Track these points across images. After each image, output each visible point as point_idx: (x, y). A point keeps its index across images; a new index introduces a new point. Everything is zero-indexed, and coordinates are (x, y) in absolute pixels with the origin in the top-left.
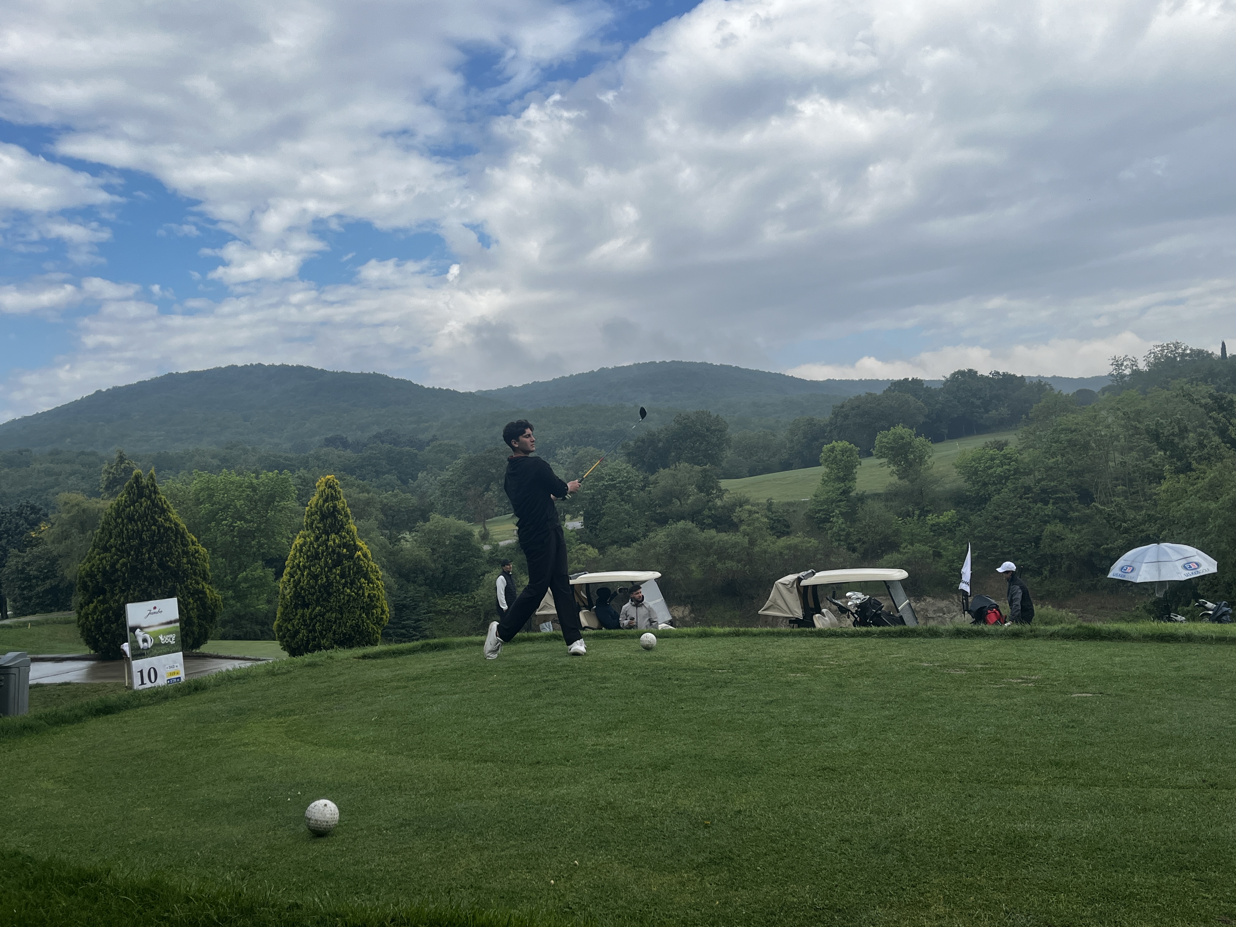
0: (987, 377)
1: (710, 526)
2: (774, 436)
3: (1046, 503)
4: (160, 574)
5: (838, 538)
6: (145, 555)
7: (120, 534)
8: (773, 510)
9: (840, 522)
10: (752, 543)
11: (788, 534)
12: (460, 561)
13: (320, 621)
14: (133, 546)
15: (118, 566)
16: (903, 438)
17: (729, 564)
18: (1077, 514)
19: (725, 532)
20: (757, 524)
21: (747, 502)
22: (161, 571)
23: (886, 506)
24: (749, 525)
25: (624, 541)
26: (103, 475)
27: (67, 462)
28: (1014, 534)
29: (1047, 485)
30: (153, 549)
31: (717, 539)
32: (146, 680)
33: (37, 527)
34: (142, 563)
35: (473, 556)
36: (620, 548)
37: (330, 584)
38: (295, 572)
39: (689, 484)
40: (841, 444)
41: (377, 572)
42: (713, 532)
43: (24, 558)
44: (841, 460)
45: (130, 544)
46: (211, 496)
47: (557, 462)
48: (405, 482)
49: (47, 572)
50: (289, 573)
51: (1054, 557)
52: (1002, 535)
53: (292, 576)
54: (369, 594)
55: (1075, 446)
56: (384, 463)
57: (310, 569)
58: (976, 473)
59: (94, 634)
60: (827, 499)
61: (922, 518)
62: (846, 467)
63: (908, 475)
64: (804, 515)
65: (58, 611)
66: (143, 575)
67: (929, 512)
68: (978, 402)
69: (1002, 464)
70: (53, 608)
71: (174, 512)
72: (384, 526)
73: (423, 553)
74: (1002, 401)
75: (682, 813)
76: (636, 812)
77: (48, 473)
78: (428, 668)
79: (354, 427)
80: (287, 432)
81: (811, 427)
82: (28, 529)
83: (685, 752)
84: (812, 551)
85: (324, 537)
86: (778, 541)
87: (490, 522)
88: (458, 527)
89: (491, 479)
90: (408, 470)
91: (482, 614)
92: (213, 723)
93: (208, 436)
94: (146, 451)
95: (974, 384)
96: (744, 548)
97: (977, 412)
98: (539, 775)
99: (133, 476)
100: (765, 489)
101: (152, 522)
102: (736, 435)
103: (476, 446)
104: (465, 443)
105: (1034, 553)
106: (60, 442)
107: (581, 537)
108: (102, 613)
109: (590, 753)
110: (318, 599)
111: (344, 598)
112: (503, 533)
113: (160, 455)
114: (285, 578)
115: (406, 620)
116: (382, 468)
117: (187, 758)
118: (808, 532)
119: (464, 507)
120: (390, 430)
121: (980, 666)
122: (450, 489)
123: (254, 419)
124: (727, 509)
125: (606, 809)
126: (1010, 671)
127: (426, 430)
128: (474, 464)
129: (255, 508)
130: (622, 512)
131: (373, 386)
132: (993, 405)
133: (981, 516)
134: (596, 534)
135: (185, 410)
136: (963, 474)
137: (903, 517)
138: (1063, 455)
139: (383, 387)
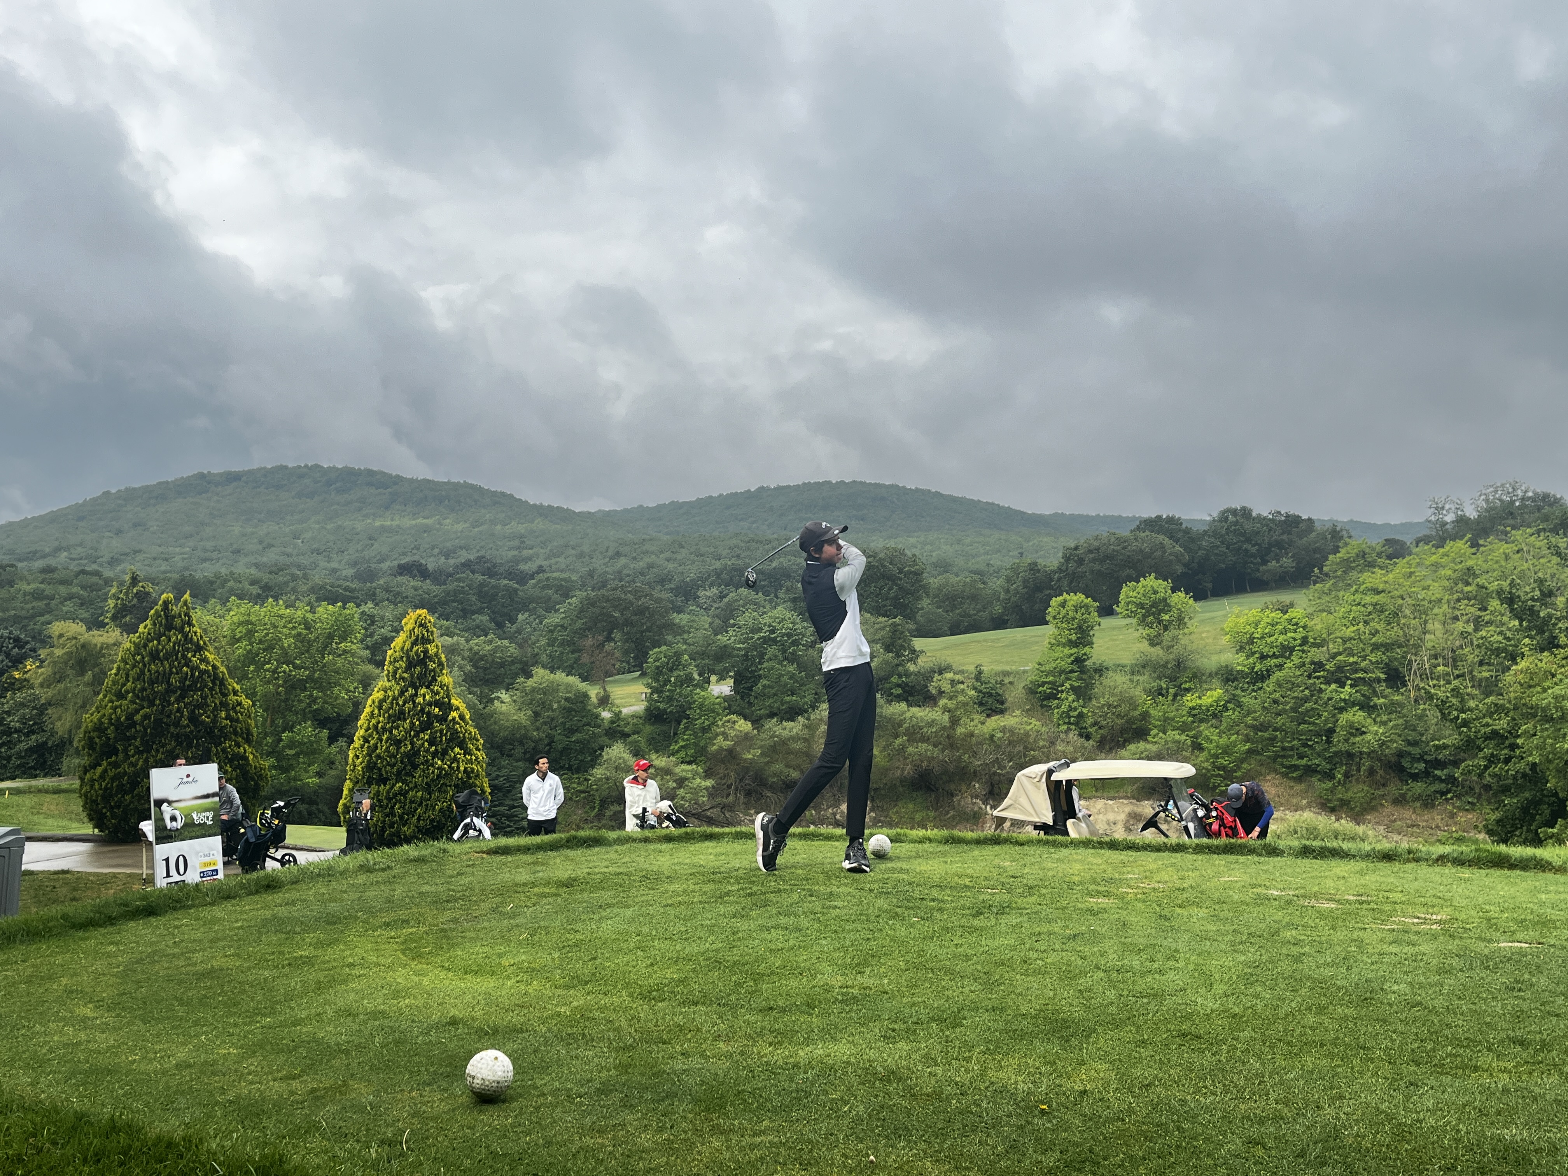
0: (1265, 518)
1: (899, 698)
2: (984, 583)
3: (1343, 685)
4: (191, 732)
5: (1067, 720)
6: (173, 704)
7: (139, 677)
8: (983, 679)
9: (1070, 699)
10: (955, 721)
11: (1002, 712)
12: (571, 732)
13: (400, 801)
14: (157, 692)
15: (138, 718)
16: (1155, 592)
17: (923, 748)
18: (1382, 701)
19: (919, 706)
20: (961, 698)
21: (949, 668)
22: (192, 728)
23: (1131, 681)
24: (951, 699)
25: (786, 713)
26: (110, 601)
27: (63, 582)
28: (1299, 724)
29: (1345, 662)
30: (184, 698)
31: (908, 715)
32: (173, 871)
33: (21, 666)
34: (169, 716)
35: (589, 724)
36: (781, 721)
37: (415, 753)
38: (371, 735)
40: (1075, 598)
41: (477, 740)
42: (903, 705)
43: (3, 704)
44: (1074, 619)
45: (153, 689)
46: (250, 633)
47: (698, 606)
48: (500, 625)
49: (33, 724)
50: (363, 737)
51: (1350, 755)
52: (1283, 724)
53: (366, 740)
54: (465, 769)
55: (1383, 611)
56: (474, 599)
57: (391, 733)
58: (1251, 641)
59: (100, 807)
60: (1055, 668)
61: (1179, 698)
62: (1081, 628)
63: (1162, 641)
64: (1024, 687)
65: (45, 776)
66: (169, 732)
67: (1188, 690)
68: (1254, 550)
69: (1284, 632)
70: (38, 772)
71: (212, 650)
72: (472, 681)
73: (523, 717)
74: (1286, 550)
75: (1002, 1091)
76: (934, 1087)
77: (37, 595)
78: (581, 872)
79: (436, 551)
80: (349, 554)
81: (1033, 574)
82: (9, 667)
83: (976, 1002)
84: (1033, 735)
85: (411, 691)
86: (988, 720)
87: (611, 682)
88: (568, 686)
89: (613, 625)
90: (505, 610)
91: (597, 802)
92: (299, 933)
93: (246, 555)
94: (165, 572)
95: (1248, 526)
96: (944, 728)
97: (1252, 562)
98: (777, 1027)
99: (160, 602)
100: (972, 653)
101: (183, 661)
102: (936, 581)
103: (595, 582)
104: (581, 577)
105: (1325, 749)
106: (54, 556)
107: (730, 705)
108: (113, 779)
109: (840, 998)
110: (399, 773)
111: (433, 772)
112: (629, 696)
113: (183, 579)
114: (357, 743)
115: (498, 806)
116: (471, 606)
117: (274, 981)
118: (1029, 710)
119: (577, 660)
120: (483, 557)
121: (1352, 898)
122: (560, 636)
123: (307, 535)
124: (923, 675)
125: (889, 1081)
126: (1397, 907)
127: (529, 559)
128: (593, 604)
129: (307, 651)
130: (784, 675)
131: (462, 499)
132: (1272, 555)
133: (1256, 698)
134: (749, 702)
135: (218, 521)
136: (1234, 642)
137: (1154, 695)
138: (1367, 623)
139: (475, 501)
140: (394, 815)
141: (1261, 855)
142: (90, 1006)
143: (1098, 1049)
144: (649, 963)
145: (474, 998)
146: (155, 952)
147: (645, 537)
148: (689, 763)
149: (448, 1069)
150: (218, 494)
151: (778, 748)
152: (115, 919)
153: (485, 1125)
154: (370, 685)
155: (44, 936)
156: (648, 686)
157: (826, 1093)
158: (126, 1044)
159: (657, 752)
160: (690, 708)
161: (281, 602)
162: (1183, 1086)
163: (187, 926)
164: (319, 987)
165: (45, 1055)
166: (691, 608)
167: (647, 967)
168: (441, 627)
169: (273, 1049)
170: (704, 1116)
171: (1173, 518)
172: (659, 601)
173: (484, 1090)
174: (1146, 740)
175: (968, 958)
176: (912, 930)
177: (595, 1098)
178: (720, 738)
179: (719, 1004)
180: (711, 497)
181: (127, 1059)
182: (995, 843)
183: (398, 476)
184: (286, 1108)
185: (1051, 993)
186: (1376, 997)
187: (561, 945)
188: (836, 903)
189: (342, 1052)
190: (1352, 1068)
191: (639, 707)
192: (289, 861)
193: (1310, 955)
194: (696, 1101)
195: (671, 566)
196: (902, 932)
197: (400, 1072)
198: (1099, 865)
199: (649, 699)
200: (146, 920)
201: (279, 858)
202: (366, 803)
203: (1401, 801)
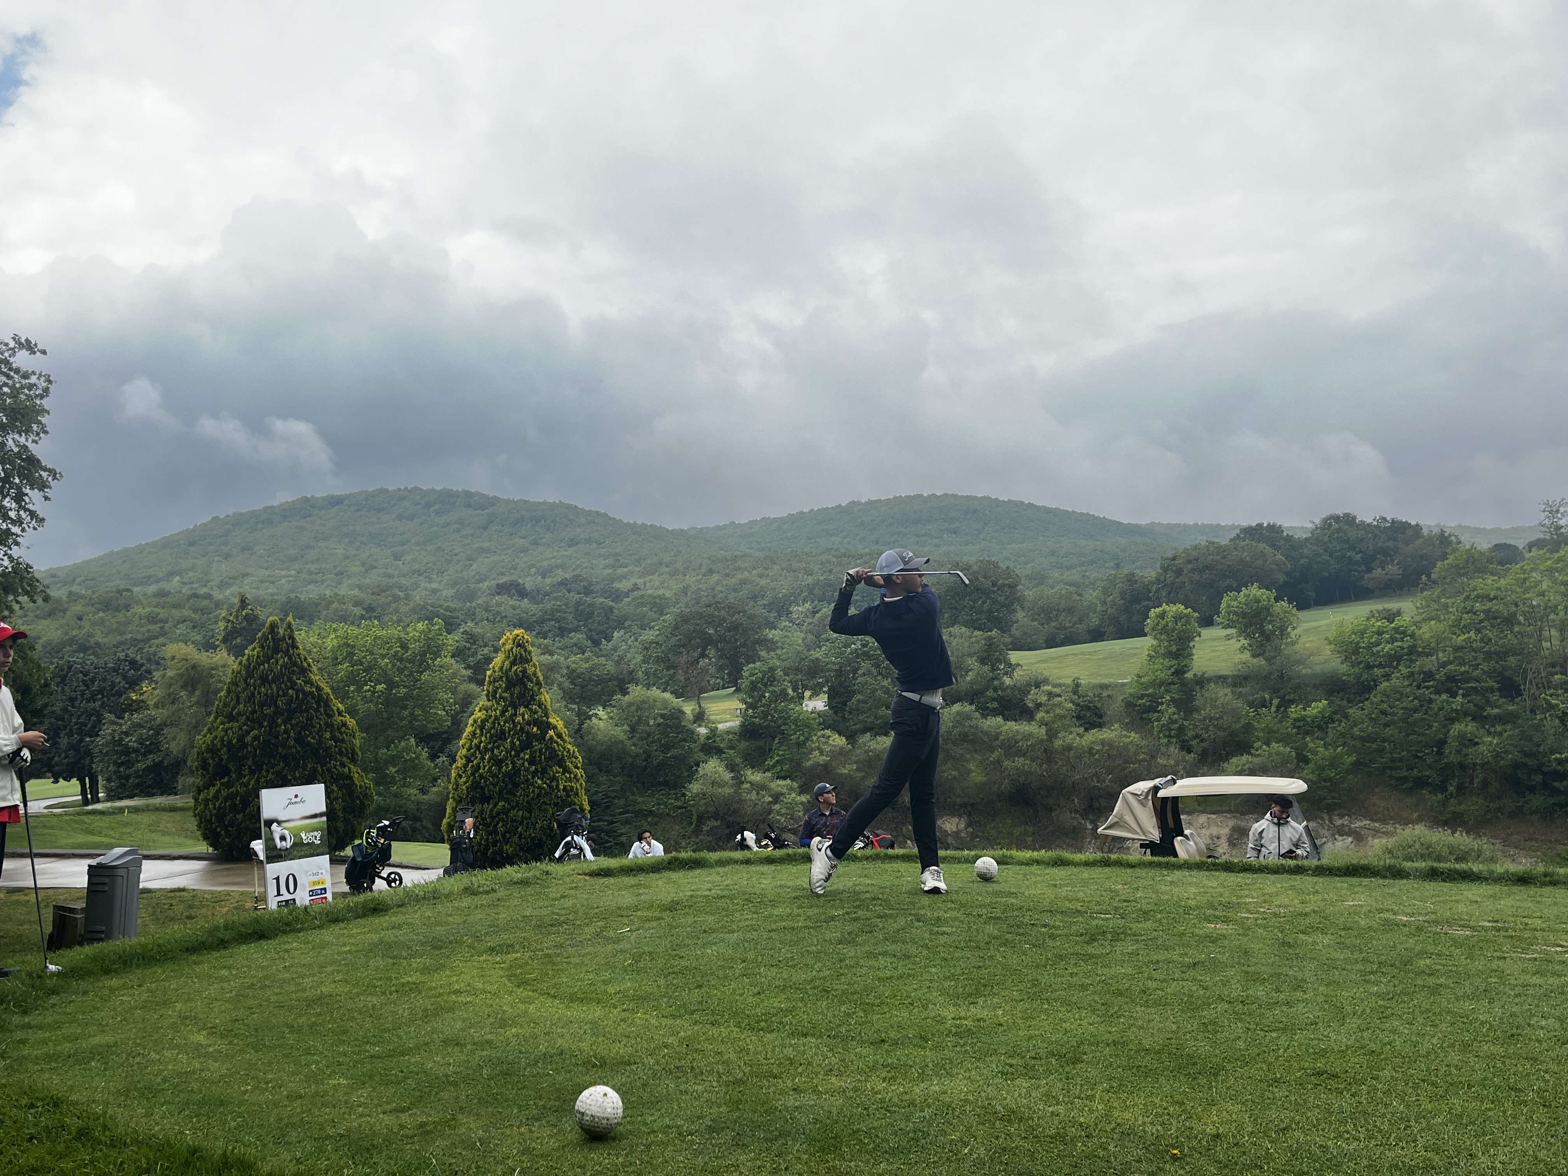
0: (1369, 525)
1: (995, 713)
2: (1080, 595)
3: (1454, 695)
4: (298, 752)
5: (1167, 733)
6: (280, 726)
7: (250, 699)
8: (1081, 692)
9: (1171, 711)
10: (1052, 734)
11: (1100, 726)
12: (667, 747)
13: (502, 820)
14: (267, 715)
15: (248, 739)
16: (1258, 601)
17: (1020, 761)
18: (1496, 711)
19: (1016, 720)
20: (1058, 711)
21: (1046, 681)
22: (299, 748)
23: (1233, 693)
24: (1047, 712)
25: (881, 728)
26: (220, 624)
27: (175, 606)
28: (1409, 735)
29: (1455, 671)
30: (290, 720)
31: (1004, 729)
32: (283, 890)
33: (137, 688)
34: (276, 737)
35: (685, 740)
36: (875, 736)
37: (516, 772)
38: (474, 754)
39: (968, 655)
40: (1174, 609)
41: (576, 758)
42: (999, 719)
43: (121, 725)
44: (1173, 630)
45: (262, 712)
46: (351, 654)
47: (790, 621)
48: (596, 643)
49: (150, 744)
50: (465, 756)
51: (1462, 767)
52: (1392, 735)
53: (468, 760)
54: (565, 787)
55: (1495, 618)
56: (570, 617)
57: (493, 752)
58: (1356, 651)
59: (214, 826)
60: (1154, 680)
61: (1283, 709)
62: (1180, 639)
63: (1265, 652)
64: (1123, 700)
65: (162, 794)
66: (277, 753)
67: (1292, 702)
68: (1358, 557)
69: (1393, 640)
70: (155, 791)
71: (316, 671)
72: (570, 698)
73: (620, 733)
74: (1391, 556)
75: (1127, 1134)
76: (1058, 1128)
77: (152, 619)
78: (684, 894)
79: (533, 570)
80: (449, 575)
81: (1131, 585)
82: (127, 689)
83: (1095, 1036)
84: (1132, 749)
85: (511, 711)
86: (1086, 734)
87: (705, 698)
88: (665, 702)
89: (708, 641)
90: (601, 628)
91: (695, 817)
92: (406, 958)
93: (349, 577)
94: (272, 595)
95: (1352, 533)
96: (1042, 741)
97: (1356, 570)
98: (890, 1061)
99: (267, 625)
100: (1069, 666)
101: (289, 684)
102: (1031, 593)
103: (689, 599)
104: (675, 594)
105: (1436, 761)
106: (168, 581)
107: (828, 722)
108: (226, 799)
109: (954, 1030)
110: (501, 792)
111: (533, 791)
112: (724, 712)
113: (289, 601)
114: (460, 762)
115: (597, 821)
116: (568, 624)
117: (381, 1009)
118: (1127, 723)
119: (672, 677)
120: (580, 576)
121: (1488, 924)
122: (654, 653)
123: (408, 558)
124: (1019, 690)
125: (1010, 1121)
126: (1538, 934)
127: (624, 577)
128: (686, 621)
129: (406, 670)
130: (877, 690)
131: (558, 519)
132: (1377, 562)
133: (1363, 709)
134: (843, 717)
135: (322, 544)
136: (1339, 652)
137: (1256, 707)
138: (1478, 631)
139: (571, 521)
140: (496, 833)
141: (1385, 877)
142: (204, 1032)
143: (1228, 1088)
144: (755, 991)
145: (580, 1028)
146: (266, 977)
147: (738, 553)
148: (785, 778)
149: (557, 1104)
150: (321, 518)
152: (227, 942)
153: (595, 1164)
154: (471, 703)
155: (159, 960)
156: (743, 701)
157: (944, 1133)
158: (239, 1073)
159: (753, 767)
160: (785, 724)
162: (1323, 1130)
163: (297, 949)
164: (427, 1015)
165: (159, 1084)
166: (784, 624)
167: (754, 995)
168: (540, 645)
169: (382, 1080)
170: (819, 1157)
171: (1274, 526)
172: (752, 617)
173: (594, 1127)
174: (1249, 753)
175: (1084, 987)
176: (1024, 958)
177: (707, 1136)
178: (816, 753)
179: (829, 1036)
180: (802, 513)
181: (239, 1088)
182: (1105, 865)
183: (495, 497)
184: (396, 1143)
185: (1174, 1027)
186: (1523, 1033)
187: (666, 972)
188: (944, 929)
189: (451, 1084)
190: (1504, 1112)
191: (734, 723)
192: (394, 880)
193: (1448, 987)
194: (811, 1141)
195: (763, 582)
196: (1014, 960)
197: (509, 1106)
198: (1214, 888)
199: (744, 715)
200: (258, 944)
201: (385, 876)
202: (469, 821)
203: (1518, 814)
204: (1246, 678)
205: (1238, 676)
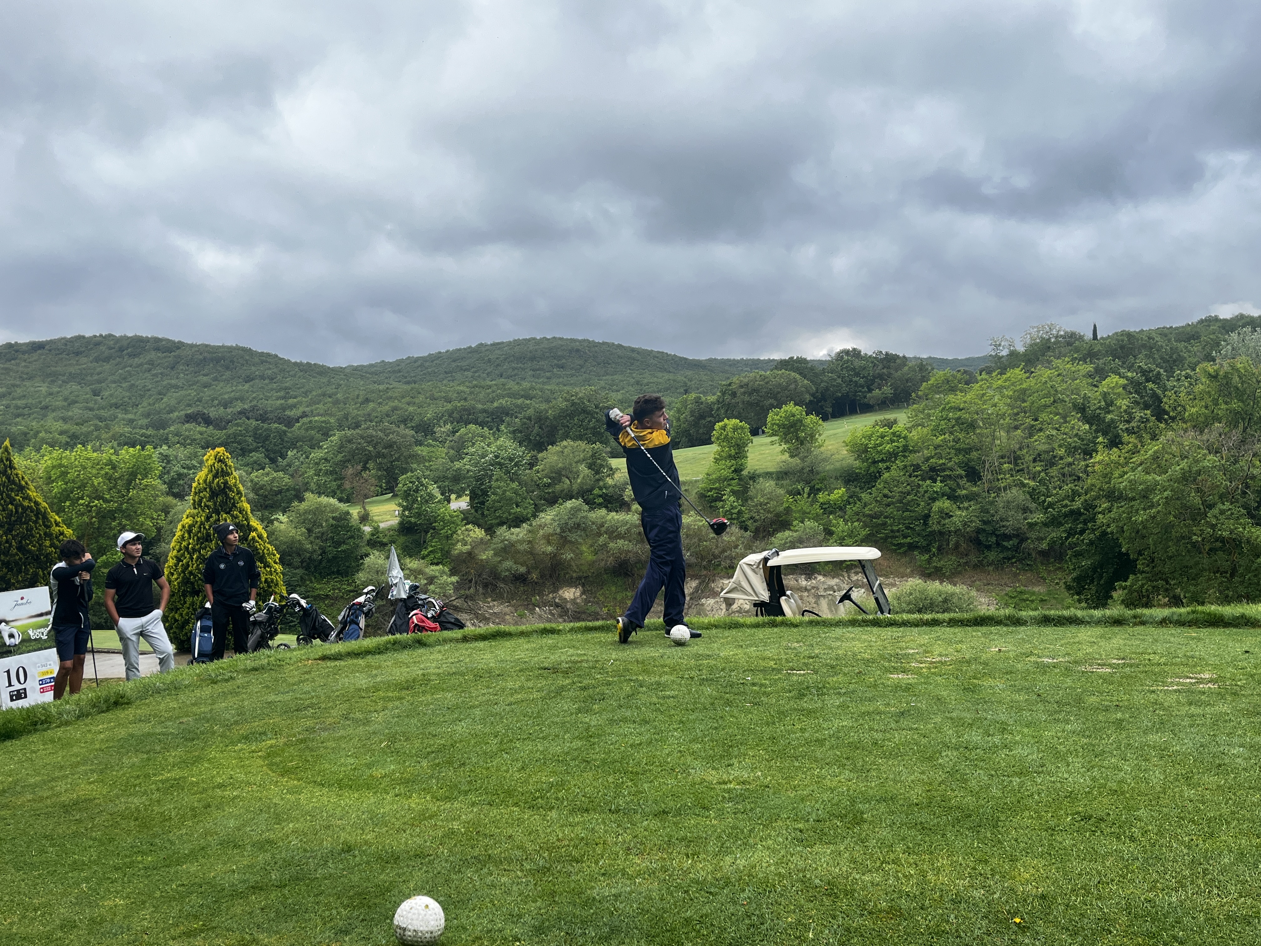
0: (870, 357)
1: (600, 506)
3: (935, 481)
4: (20, 559)
5: (730, 517)
9: (732, 500)
12: (338, 543)
16: (794, 416)
17: (621, 542)
18: (964, 492)
19: (617, 511)
22: (21, 556)
23: (777, 484)
25: (513, 521)
28: (904, 512)
29: (936, 463)
30: (11, 531)
31: (608, 518)
32: (14, 681)
35: (352, 537)
36: (509, 528)
38: (183, 555)
39: (579, 462)
40: (732, 422)
41: (274, 555)
42: (603, 511)
44: (732, 438)
46: (64, 474)
47: (435, 440)
48: (273, 460)
50: (176, 557)
51: (941, 533)
52: (892, 513)
53: (179, 560)
55: (963, 424)
56: (251, 440)
57: (200, 552)
58: (866, 451)
60: (719, 477)
61: (813, 495)
62: (738, 445)
63: (799, 453)
64: (697, 493)
67: (819, 490)
68: (862, 381)
69: (892, 441)
71: (33, 489)
72: (255, 506)
73: (298, 533)
74: (886, 380)
76: (887, 900)
78: (416, 673)
79: (216, 402)
80: (143, 407)
81: (698, 406)
84: (704, 530)
85: (214, 517)
87: (370, 503)
88: (333, 507)
89: (368, 457)
90: (277, 448)
92: (160, 752)
93: (53, 411)
95: (857, 363)
97: (860, 391)
103: (350, 423)
104: (338, 419)
105: (923, 530)
107: (467, 518)
112: (385, 513)
114: (171, 562)
116: (248, 445)
119: (339, 486)
120: (257, 406)
121: (1118, 662)
122: (324, 467)
123: (106, 394)
124: (618, 487)
126: (1164, 668)
127: (294, 406)
128: (350, 441)
129: (114, 487)
131: (235, 359)
132: (876, 384)
133: (871, 494)
134: (483, 514)
135: (27, 383)
136: (853, 452)
137: (794, 495)
138: (951, 433)
139: (246, 361)
147: (389, 385)
148: (437, 564)
150: (25, 361)
151: (508, 550)
156: (400, 505)
159: (411, 557)
160: (435, 522)
161: (89, 447)
163: (44, 750)
166: (429, 441)
171: (801, 359)
172: (404, 436)
173: (417, 942)
174: (790, 529)
178: (460, 544)
180: (440, 353)
183: (180, 342)
191: (394, 521)
195: (411, 409)
199: (402, 515)
203: (978, 567)
204: (786, 474)
205: (780, 472)
